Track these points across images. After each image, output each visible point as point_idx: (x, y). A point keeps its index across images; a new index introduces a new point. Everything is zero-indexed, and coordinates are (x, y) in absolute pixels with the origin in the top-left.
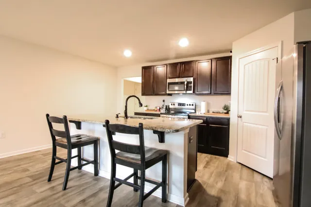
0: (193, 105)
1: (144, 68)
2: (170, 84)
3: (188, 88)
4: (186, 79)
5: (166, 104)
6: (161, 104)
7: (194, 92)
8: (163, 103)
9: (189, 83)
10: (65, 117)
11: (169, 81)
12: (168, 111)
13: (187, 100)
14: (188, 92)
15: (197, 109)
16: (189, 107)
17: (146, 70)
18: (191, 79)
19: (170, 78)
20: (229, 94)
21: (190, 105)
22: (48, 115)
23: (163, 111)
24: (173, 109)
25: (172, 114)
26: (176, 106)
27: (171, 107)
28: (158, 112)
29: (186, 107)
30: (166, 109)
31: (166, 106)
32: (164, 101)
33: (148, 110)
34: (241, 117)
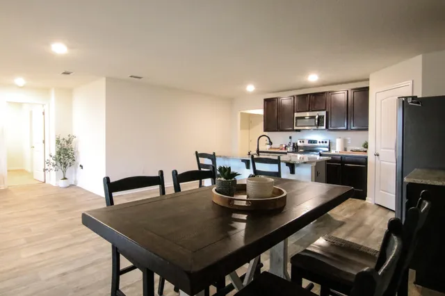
0: (326, 142)
1: (266, 101)
2: (297, 118)
3: (320, 123)
4: (318, 112)
5: (293, 141)
6: (287, 141)
7: (327, 127)
8: (289, 140)
9: (319, 117)
10: (214, 153)
11: (296, 115)
12: (296, 149)
13: (319, 137)
14: (320, 128)
15: (331, 147)
16: (321, 144)
17: (269, 103)
18: (323, 113)
19: (298, 112)
20: (367, 129)
21: (323, 142)
22: (197, 152)
23: (290, 149)
24: (301, 148)
25: (301, 153)
26: (306, 143)
27: (299, 144)
28: (284, 151)
29: (318, 144)
30: (294, 146)
31: (294, 144)
32: (290, 138)
33: (271, 148)
34: (378, 155)
